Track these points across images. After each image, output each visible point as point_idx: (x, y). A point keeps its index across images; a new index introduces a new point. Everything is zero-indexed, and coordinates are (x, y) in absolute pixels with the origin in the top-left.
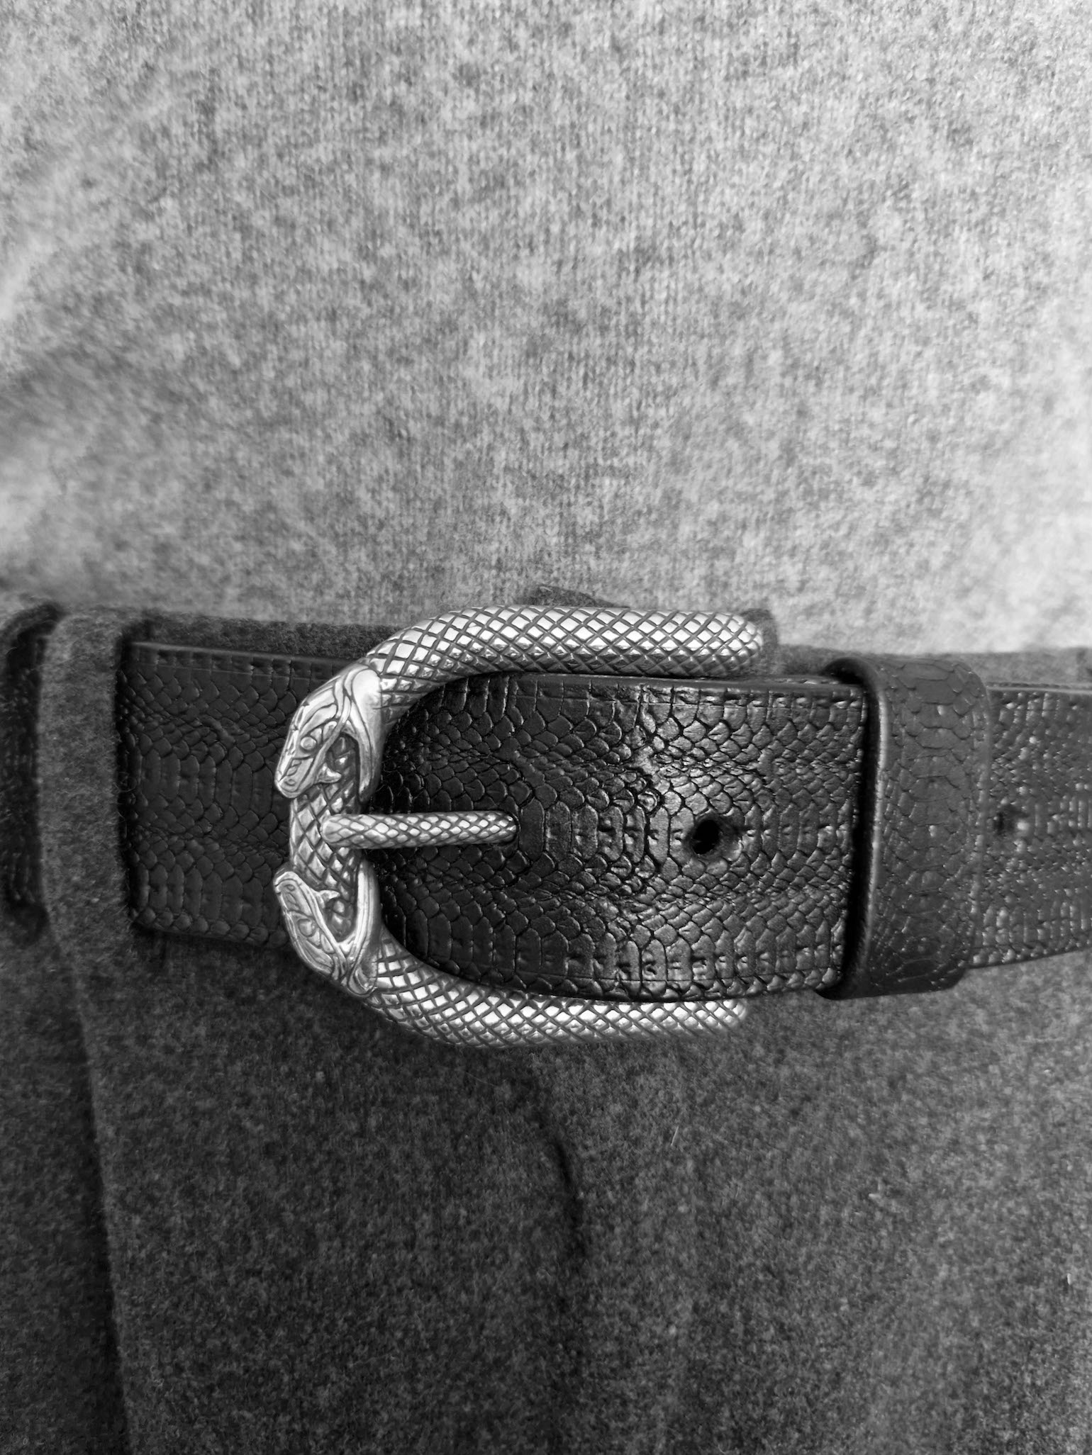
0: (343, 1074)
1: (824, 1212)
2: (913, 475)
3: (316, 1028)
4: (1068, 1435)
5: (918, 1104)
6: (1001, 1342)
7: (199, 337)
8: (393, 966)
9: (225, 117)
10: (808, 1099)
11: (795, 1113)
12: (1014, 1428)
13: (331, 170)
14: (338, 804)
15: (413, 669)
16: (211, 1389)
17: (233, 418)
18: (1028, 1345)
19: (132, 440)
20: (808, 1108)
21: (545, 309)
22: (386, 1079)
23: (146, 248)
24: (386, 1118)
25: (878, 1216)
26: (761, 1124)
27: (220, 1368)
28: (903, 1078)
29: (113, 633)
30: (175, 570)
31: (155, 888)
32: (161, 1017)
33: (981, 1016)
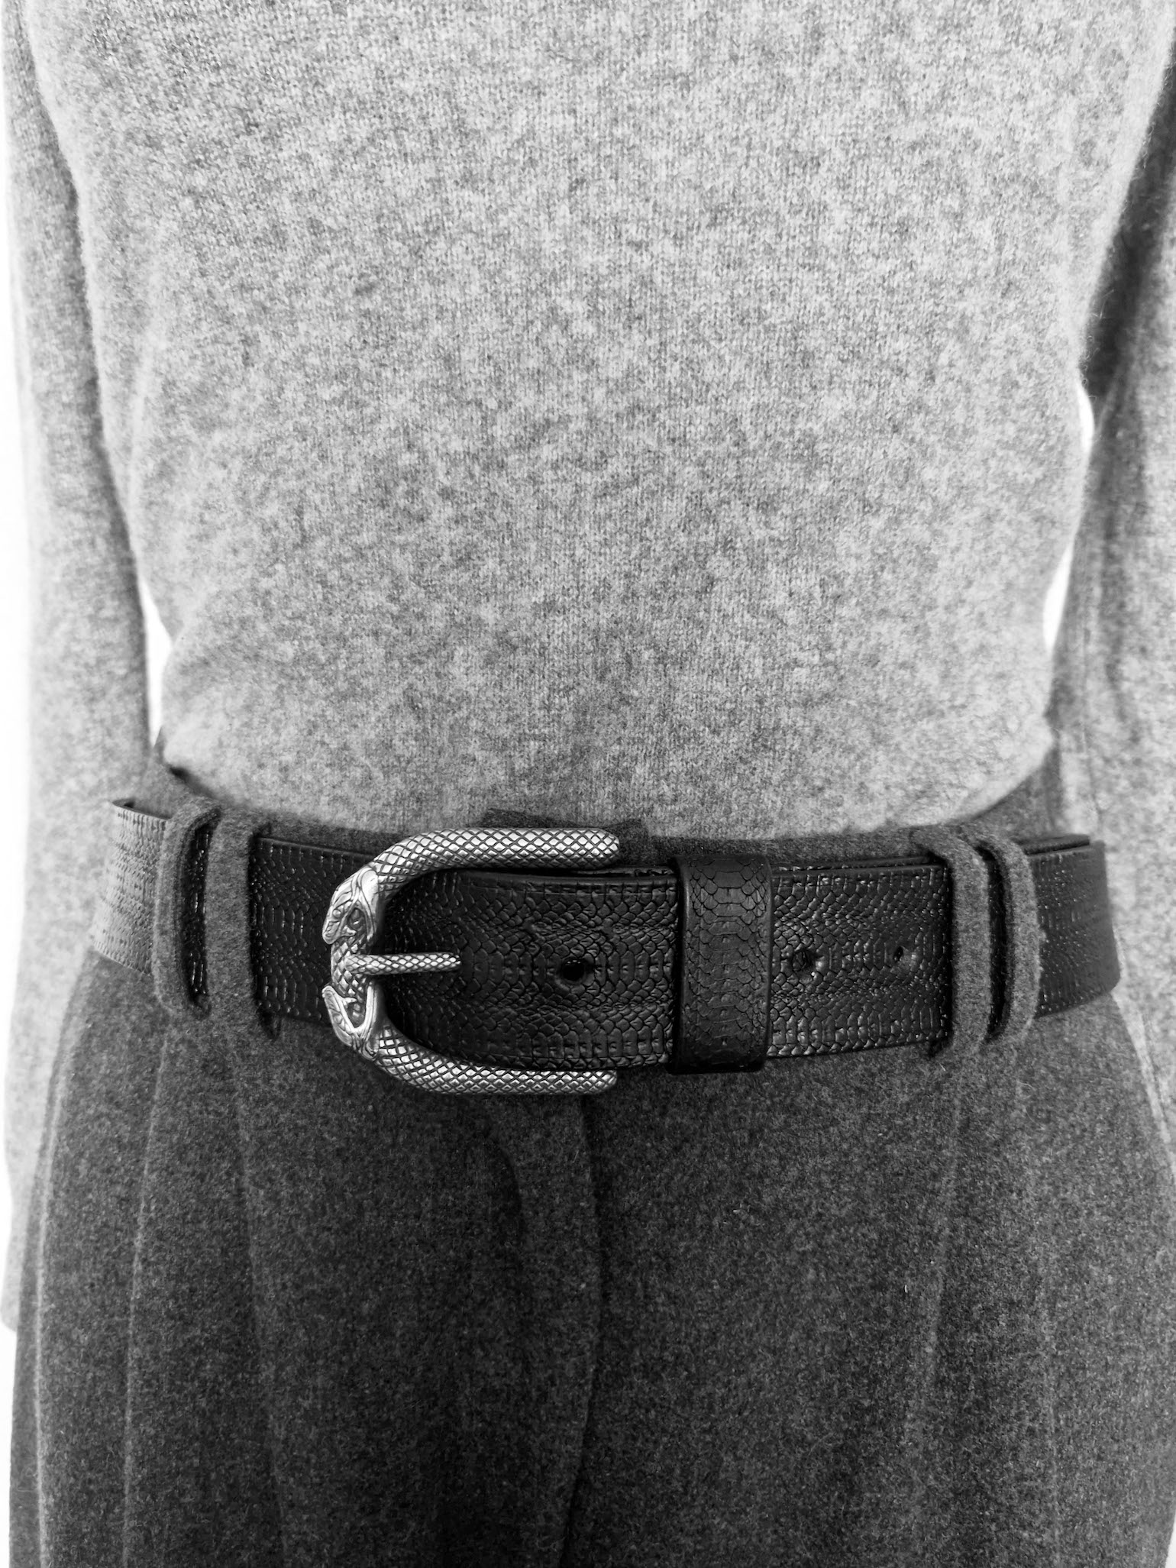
0: (384, 1108)
1: (699, 1219)
2: (749, 725)
3: (370, 1077)
4: (907, 1405)
5: (772, 1150)
6: (862, 1333)
7: (300, 644)
8: (390, 1043)
9: (309, 518)
10: (686, 1140)
11: (676, 1149)
12: (871, 1398)
13: (370, 548)
14: (355, 948)
15: (396, 870)
16: (302, 1300)
17: (323, 692)
18: (881, 1337)
19: (268, 701)
20: (686, 1147)
21: (496, 635)
22: (411, 1111)
23: (268, 593)
24: (409, 1136)
25: (742, 1226)
26: (651, 1155)
27: (308, 1287)
28: (761, 1130)
29: (247, 833)
30: (293, 783)
31: (271, 989)
32: (277, 1067)
33: (825, 1092)
